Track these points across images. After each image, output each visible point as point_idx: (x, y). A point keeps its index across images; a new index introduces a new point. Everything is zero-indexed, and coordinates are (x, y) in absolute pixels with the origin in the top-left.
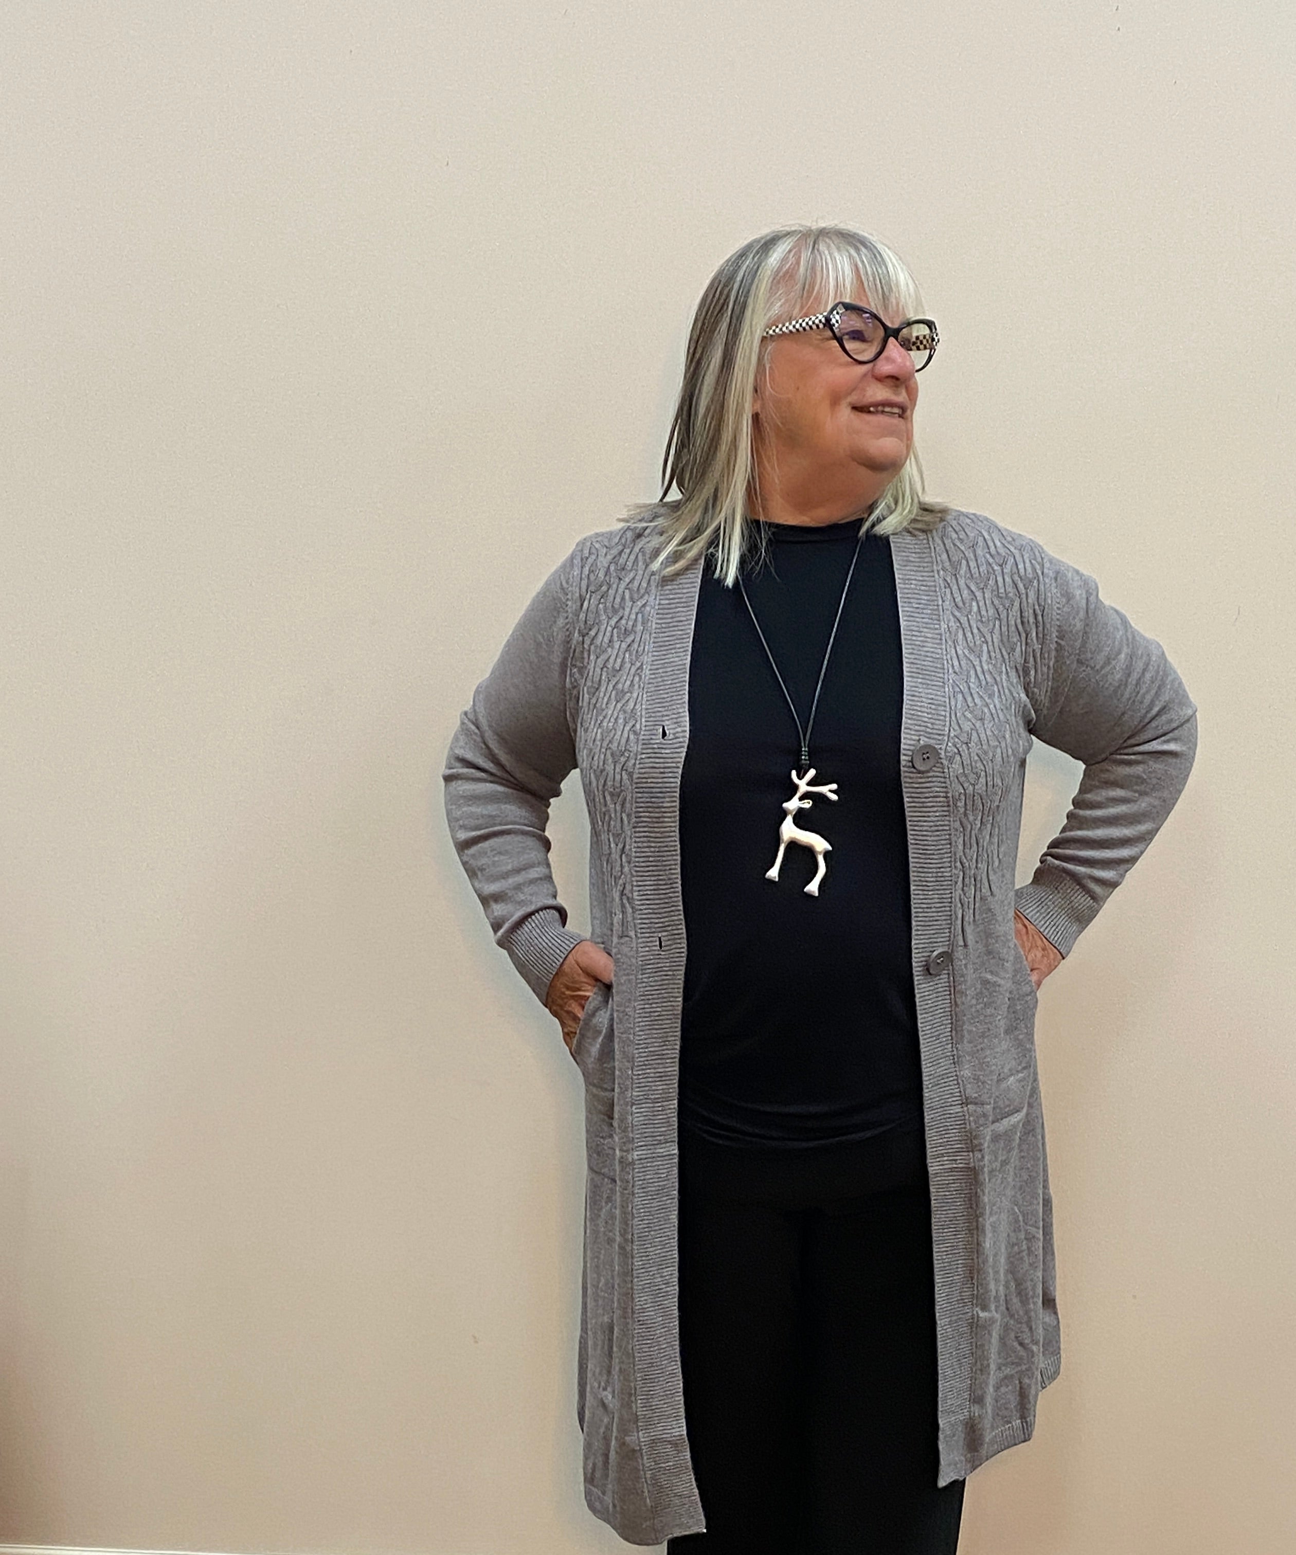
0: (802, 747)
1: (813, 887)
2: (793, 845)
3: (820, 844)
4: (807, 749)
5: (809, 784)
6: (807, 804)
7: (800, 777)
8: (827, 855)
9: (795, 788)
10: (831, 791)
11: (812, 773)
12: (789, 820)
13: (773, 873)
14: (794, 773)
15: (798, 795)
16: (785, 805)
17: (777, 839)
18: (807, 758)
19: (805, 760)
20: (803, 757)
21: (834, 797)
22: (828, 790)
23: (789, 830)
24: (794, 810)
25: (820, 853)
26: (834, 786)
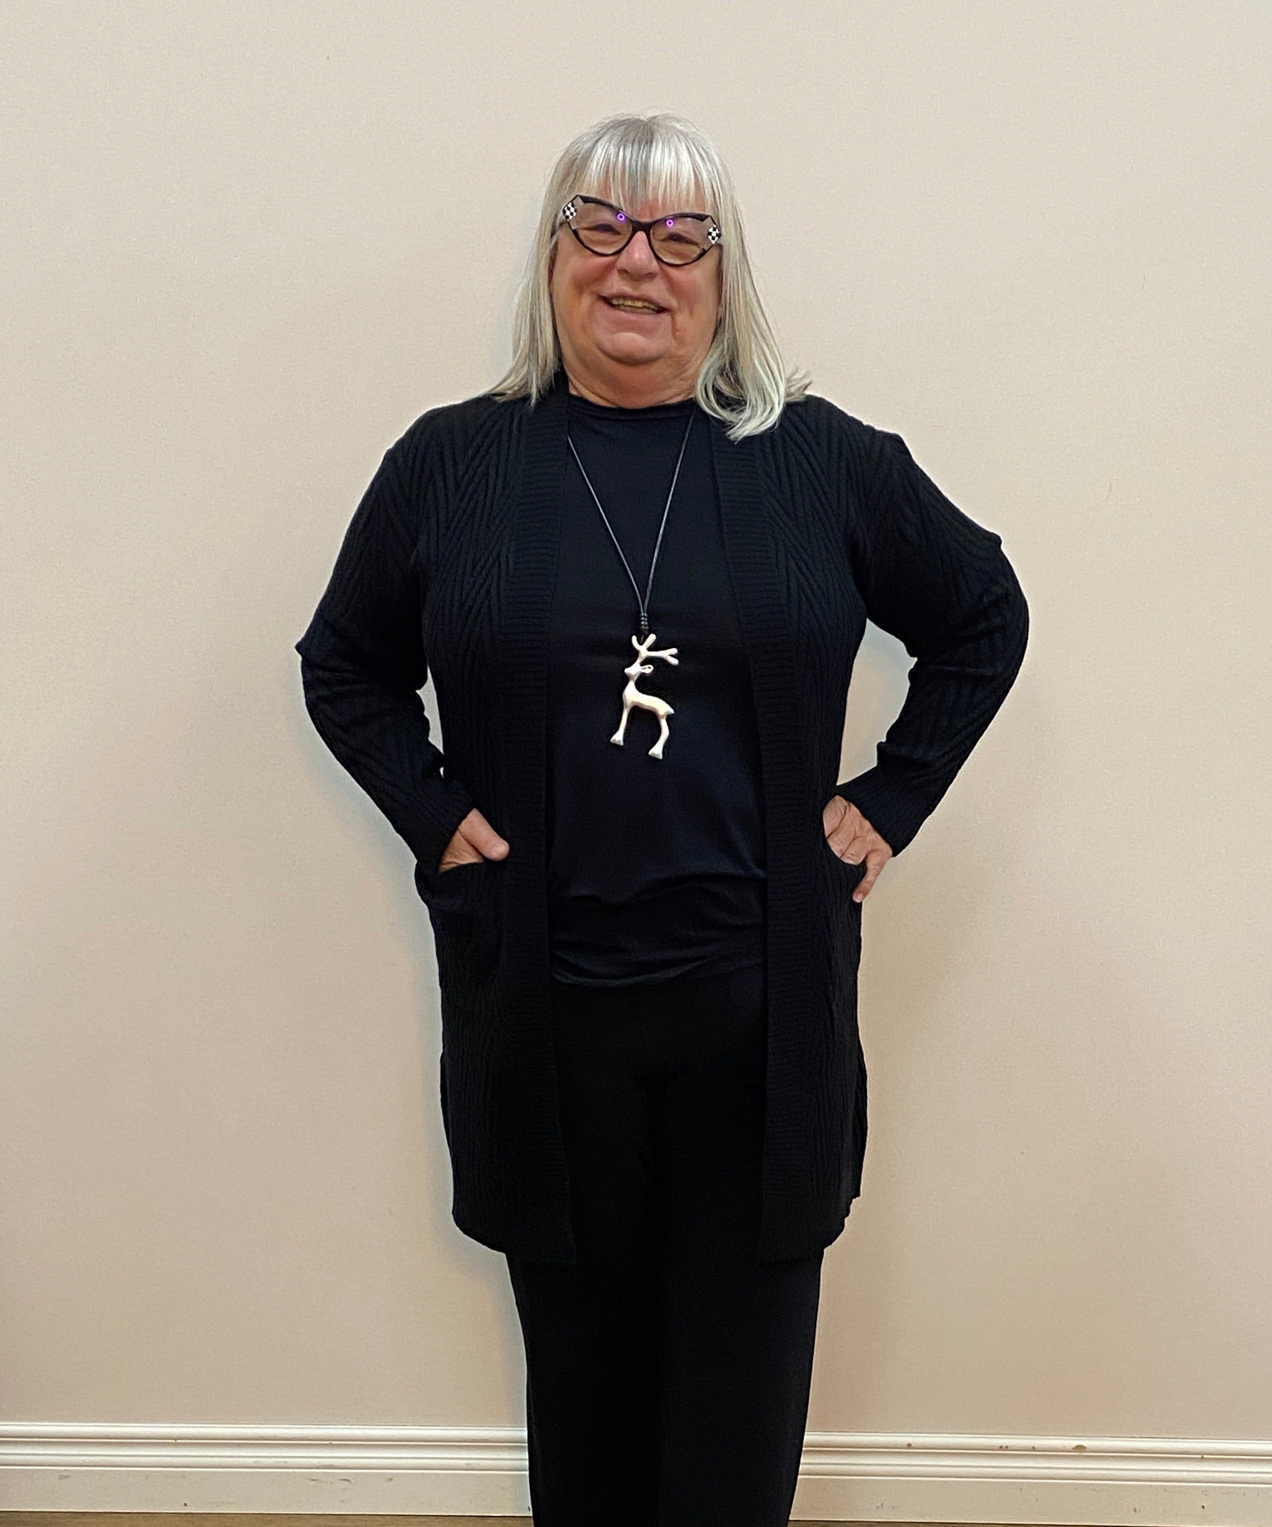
0: (640, 613)
1: (657, 750)
2: (637, 710)
3: (662, 707)
4: (646, 615)
5: (650, 649)
6: (648, 670)
7: (641, 643)
8: (669, 718)
9: (636, 654)
10: (672, 656)
11: (652, 638)
12: (631, 687)
13: (618, 737)
14: (634, 639)
15: (639, 661)
16: (627, 671)
17: (621, 704)
18: (646, 623)
19: (645, 626)
20: (643, 623)
21: (675, 662)
22: (668, 655)
23: (632, 695)
24: (635, 675)
25: (663, 716)
26: (674, 651)
